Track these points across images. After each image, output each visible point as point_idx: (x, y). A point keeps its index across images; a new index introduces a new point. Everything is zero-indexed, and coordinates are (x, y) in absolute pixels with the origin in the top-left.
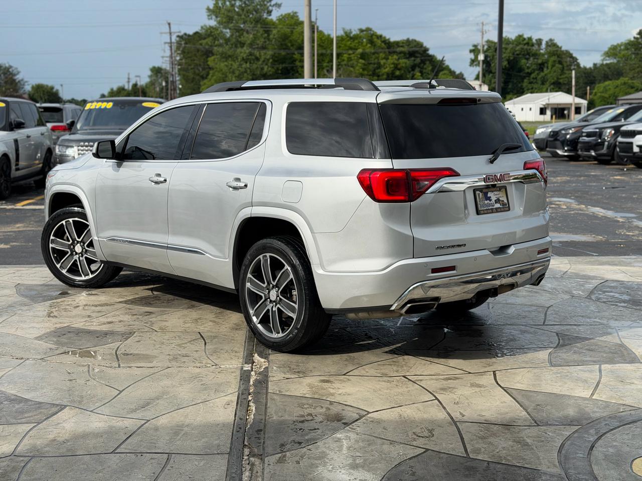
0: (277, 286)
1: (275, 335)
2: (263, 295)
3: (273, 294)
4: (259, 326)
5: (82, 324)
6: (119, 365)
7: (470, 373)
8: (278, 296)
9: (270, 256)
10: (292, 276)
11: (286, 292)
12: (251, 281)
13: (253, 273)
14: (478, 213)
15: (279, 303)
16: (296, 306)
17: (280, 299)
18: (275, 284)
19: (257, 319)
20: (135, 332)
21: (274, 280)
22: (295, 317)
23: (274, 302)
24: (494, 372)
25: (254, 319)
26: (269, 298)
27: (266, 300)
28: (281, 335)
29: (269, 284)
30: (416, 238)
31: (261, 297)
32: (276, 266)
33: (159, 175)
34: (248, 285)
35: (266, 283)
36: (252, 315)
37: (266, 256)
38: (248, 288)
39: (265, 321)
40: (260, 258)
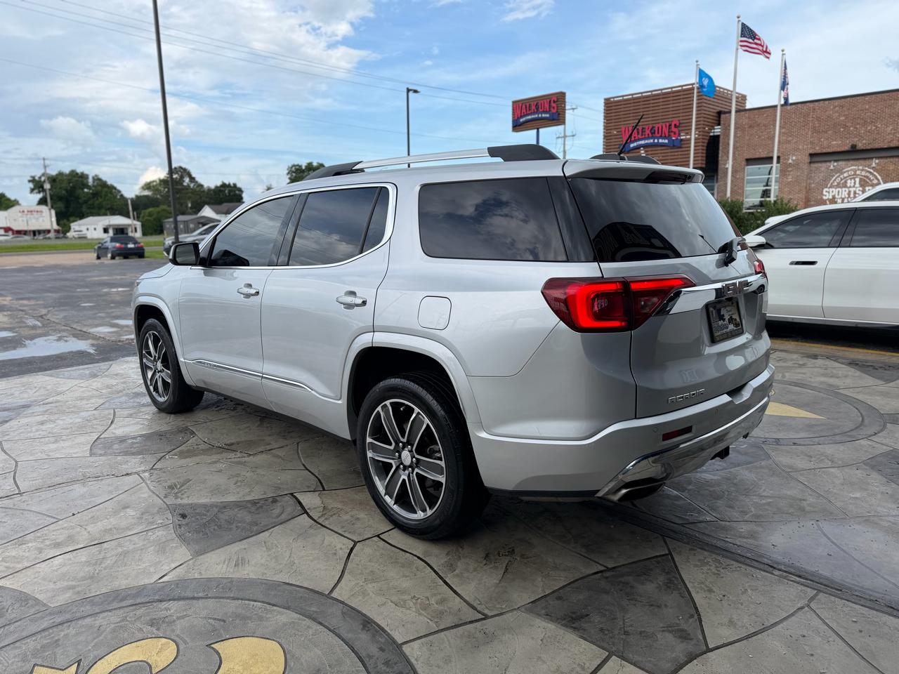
3: (406, 456)
17: (417, 459)
33: (250, 286)
37: (385, 405)
40: (378, 412)
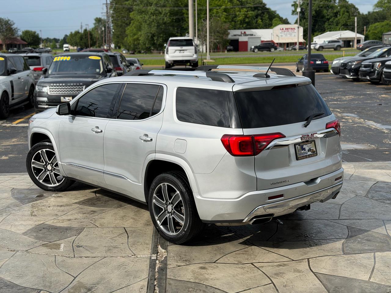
0: (172, 203)
1: (171, 234)
2: (163, 208)
3: (170, 208)
4: (161, 227)
5: (52, 221)
6: (74, 256)
7: (293, 260)
8: (173, 210)
9: (167, 185)
10: (181, 198)
11: (178, 208)
12: (155, 198)
13: (157, 194)
14: (297, 159)
15: (173, 214)
16: (184, 217)
17: (174, 211)
18: (170, 202)
19: (160, 222)
20: (84, 228)
21: (170, 199)
22: (183, 224)
23: (170, 213)
24: (308, 259)
25: (158, 222)
26: (167, 210)
27: (165, 211)
28: (175, 234)
29: (167, 201)
30: (258, 178)
31: (162, 210)
32: (171, 191)
33: (97, 127)
34: (154, 201)
35: (165, 201)
36: (157, 220)
37: (165, 184)
38: (154, 202)
39: (165, 224)
40: (161, 185)
